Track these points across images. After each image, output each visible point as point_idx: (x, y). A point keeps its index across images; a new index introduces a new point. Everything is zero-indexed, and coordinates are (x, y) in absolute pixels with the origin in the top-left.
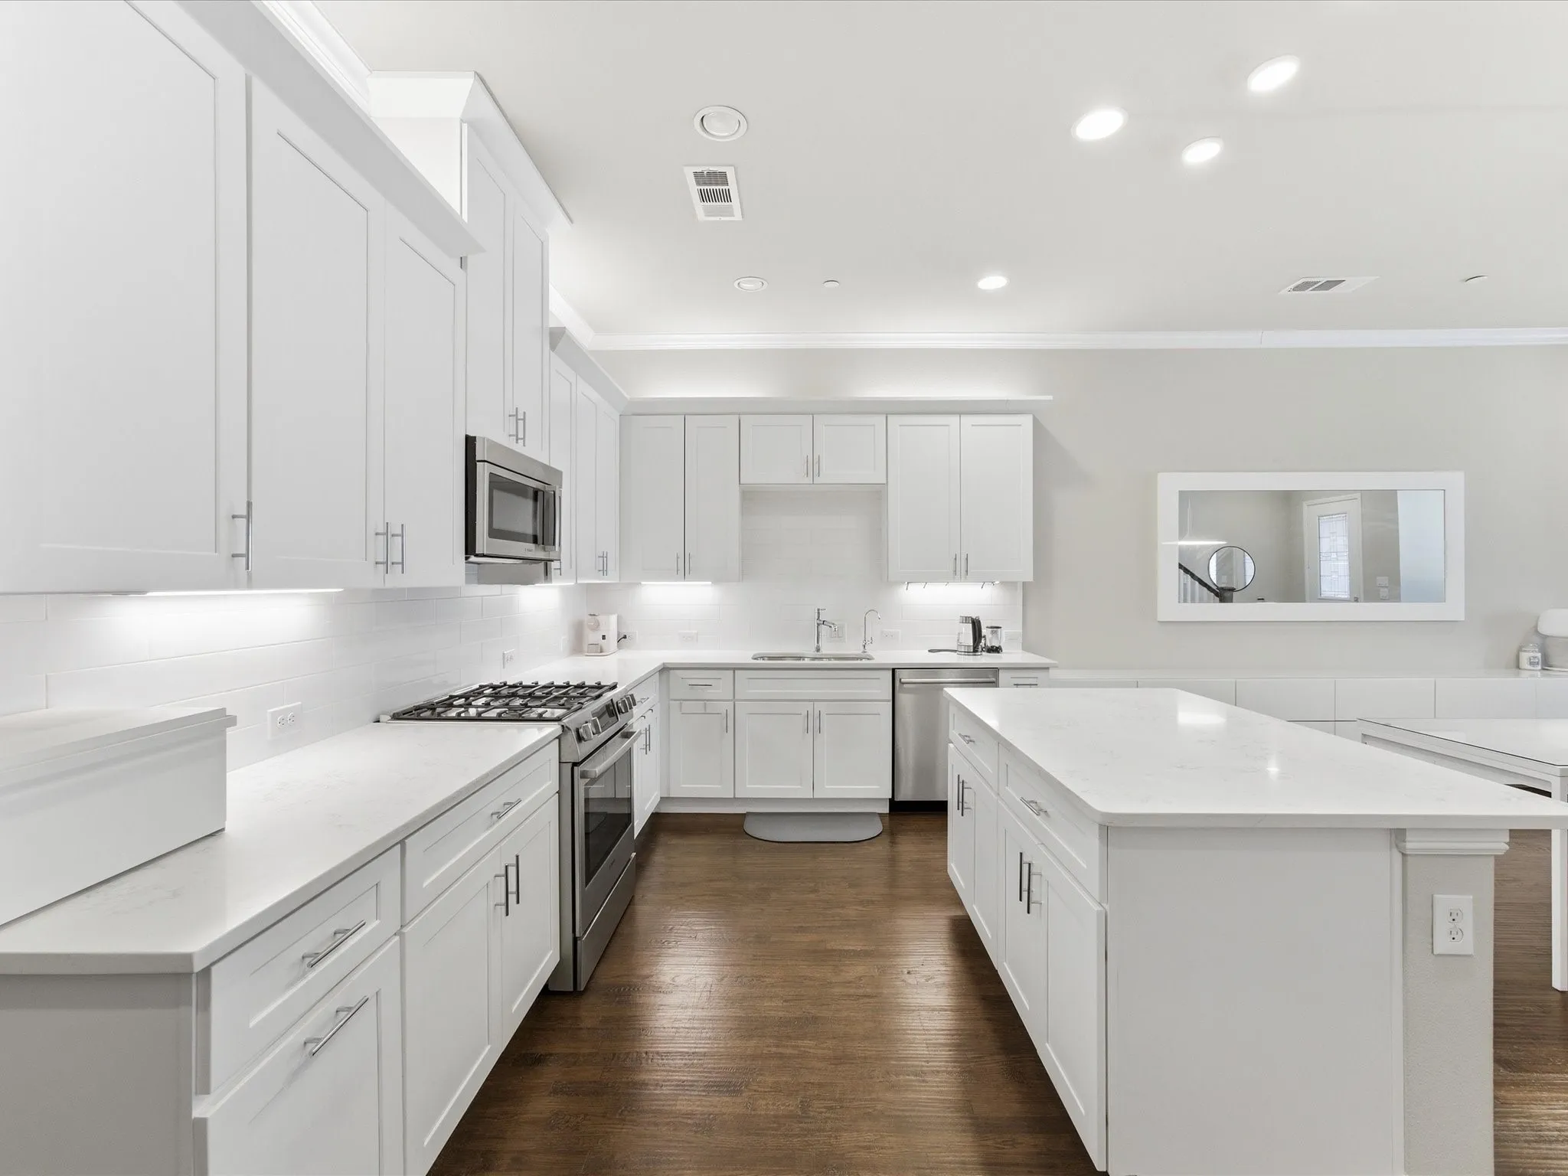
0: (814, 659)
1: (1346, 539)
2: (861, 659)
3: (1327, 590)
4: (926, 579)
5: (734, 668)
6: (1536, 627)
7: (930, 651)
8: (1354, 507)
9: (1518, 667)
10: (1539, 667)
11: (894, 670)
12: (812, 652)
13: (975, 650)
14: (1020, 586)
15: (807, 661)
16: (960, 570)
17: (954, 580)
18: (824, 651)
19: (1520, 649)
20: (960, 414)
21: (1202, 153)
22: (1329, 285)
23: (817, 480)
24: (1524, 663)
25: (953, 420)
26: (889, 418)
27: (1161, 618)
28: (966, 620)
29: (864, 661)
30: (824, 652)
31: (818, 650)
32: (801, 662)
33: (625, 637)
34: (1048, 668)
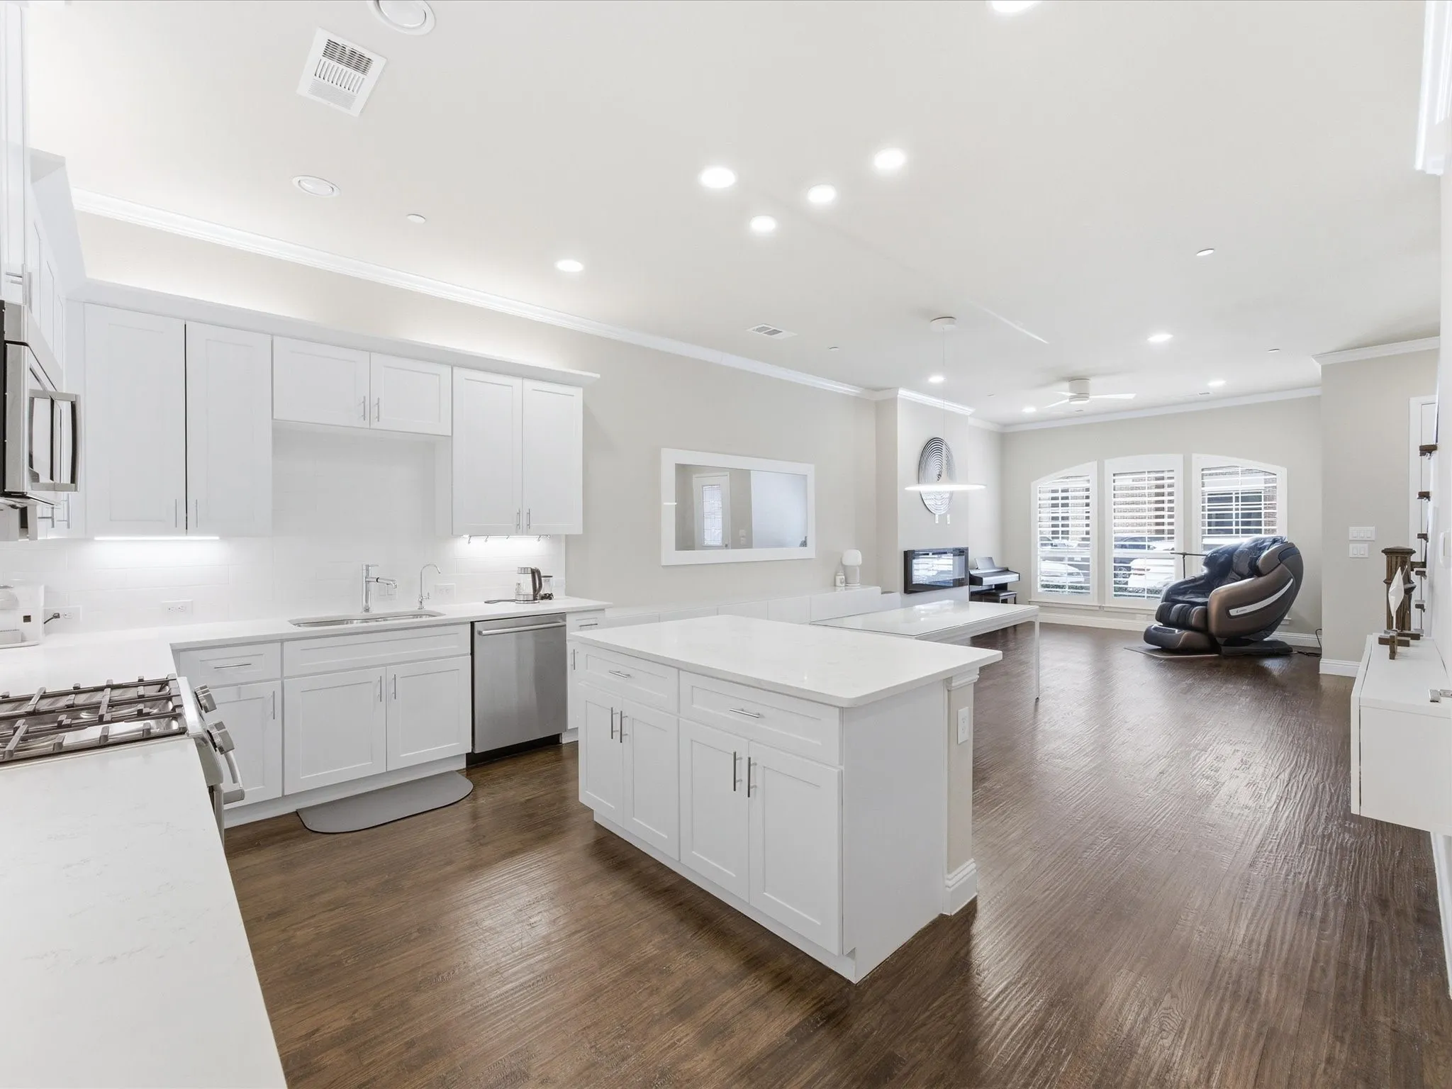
0: (366, 620)
1: (720, 503)
2: (421, 616)
3: (708, 541)
4: (486, 532)
5: (282, 640)
6: (841, 562)
7: (486, 602)
8: (725, 480)
9: (835, 585)
10: (844, 585)
11: (472, 624)
12: (358, 612)
13: (535, 599)
14: (563, 539)
15: (356, 624)
16: (522, 525)
17: (517, 533)
18: (376, 610)
19: (836, 575)
20: (524, 377)
21: (763, 225)
22: (775, 332)
23: (375, 425)
24: (838, 583)
25: (517, 382)
26: (454, 371)
27: (663, 564)
28: (523, 570)
29: (424, 619)
30: (374, 612)
31: (367, 610)
32: (349, 626)
33: (57, 616)
34: (603, 610)
